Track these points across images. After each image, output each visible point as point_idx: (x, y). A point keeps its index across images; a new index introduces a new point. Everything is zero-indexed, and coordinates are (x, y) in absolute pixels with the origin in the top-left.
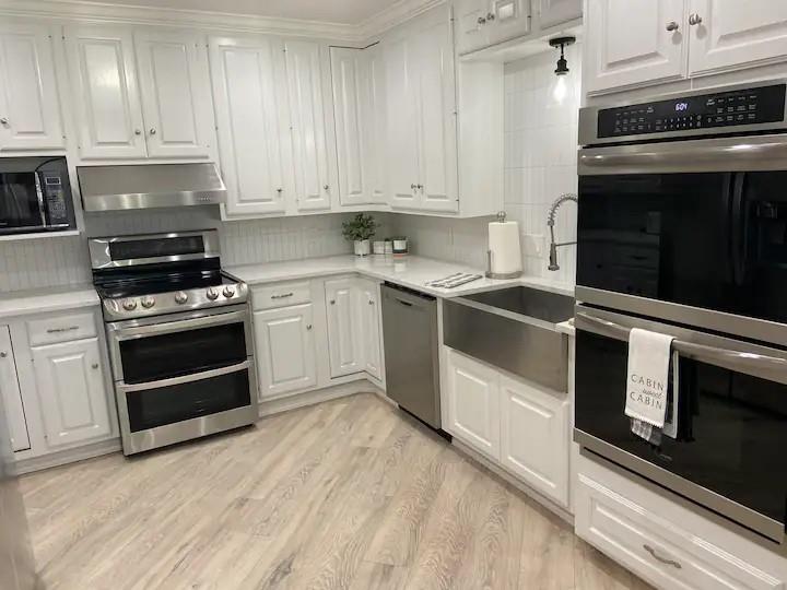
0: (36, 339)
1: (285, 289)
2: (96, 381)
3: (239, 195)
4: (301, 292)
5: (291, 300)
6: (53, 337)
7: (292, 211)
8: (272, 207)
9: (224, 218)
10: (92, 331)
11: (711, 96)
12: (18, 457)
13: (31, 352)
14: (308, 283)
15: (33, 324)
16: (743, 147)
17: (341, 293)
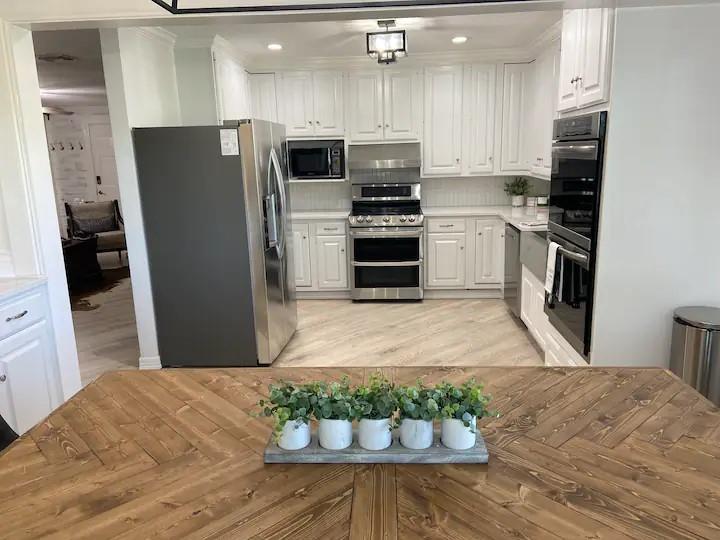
0: (318, 232)
1: (449, 222)
2: (343, 257)
3: (432, 162)
4: (459, 225)
5: (453, 229)
6: (326, 232)
7: (466, 174)
8: (452, 170)
9: (422, 176)
10: (343, 232)
11: (575, 120)
12: (298, 289)
13: (316, 239)
14: (463, 220)
15: (318, 224)
16: (586, 147)
17: (487, 228)
